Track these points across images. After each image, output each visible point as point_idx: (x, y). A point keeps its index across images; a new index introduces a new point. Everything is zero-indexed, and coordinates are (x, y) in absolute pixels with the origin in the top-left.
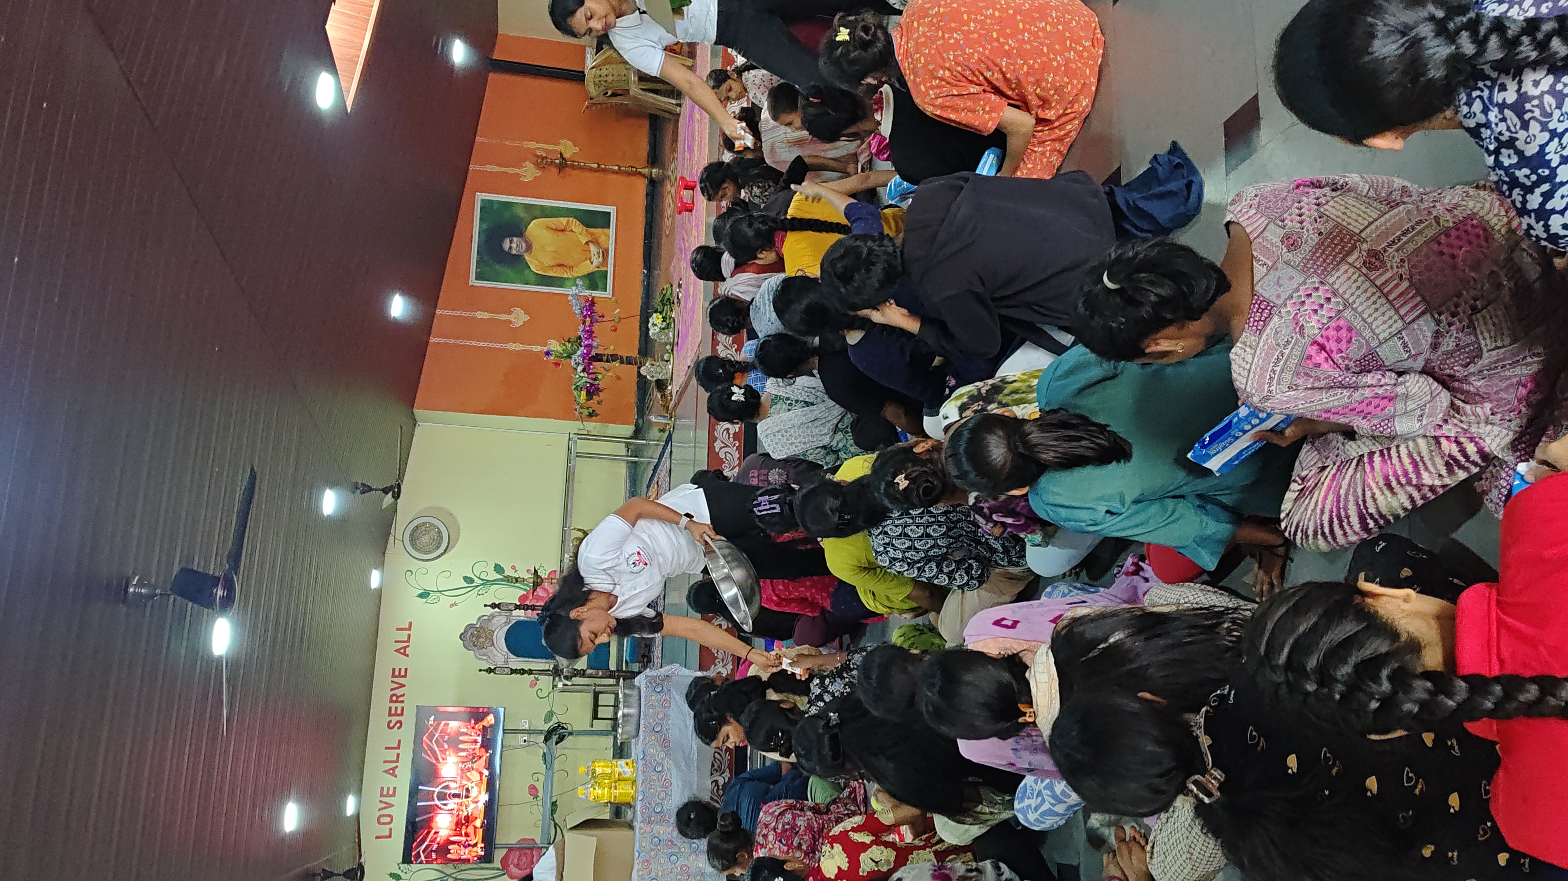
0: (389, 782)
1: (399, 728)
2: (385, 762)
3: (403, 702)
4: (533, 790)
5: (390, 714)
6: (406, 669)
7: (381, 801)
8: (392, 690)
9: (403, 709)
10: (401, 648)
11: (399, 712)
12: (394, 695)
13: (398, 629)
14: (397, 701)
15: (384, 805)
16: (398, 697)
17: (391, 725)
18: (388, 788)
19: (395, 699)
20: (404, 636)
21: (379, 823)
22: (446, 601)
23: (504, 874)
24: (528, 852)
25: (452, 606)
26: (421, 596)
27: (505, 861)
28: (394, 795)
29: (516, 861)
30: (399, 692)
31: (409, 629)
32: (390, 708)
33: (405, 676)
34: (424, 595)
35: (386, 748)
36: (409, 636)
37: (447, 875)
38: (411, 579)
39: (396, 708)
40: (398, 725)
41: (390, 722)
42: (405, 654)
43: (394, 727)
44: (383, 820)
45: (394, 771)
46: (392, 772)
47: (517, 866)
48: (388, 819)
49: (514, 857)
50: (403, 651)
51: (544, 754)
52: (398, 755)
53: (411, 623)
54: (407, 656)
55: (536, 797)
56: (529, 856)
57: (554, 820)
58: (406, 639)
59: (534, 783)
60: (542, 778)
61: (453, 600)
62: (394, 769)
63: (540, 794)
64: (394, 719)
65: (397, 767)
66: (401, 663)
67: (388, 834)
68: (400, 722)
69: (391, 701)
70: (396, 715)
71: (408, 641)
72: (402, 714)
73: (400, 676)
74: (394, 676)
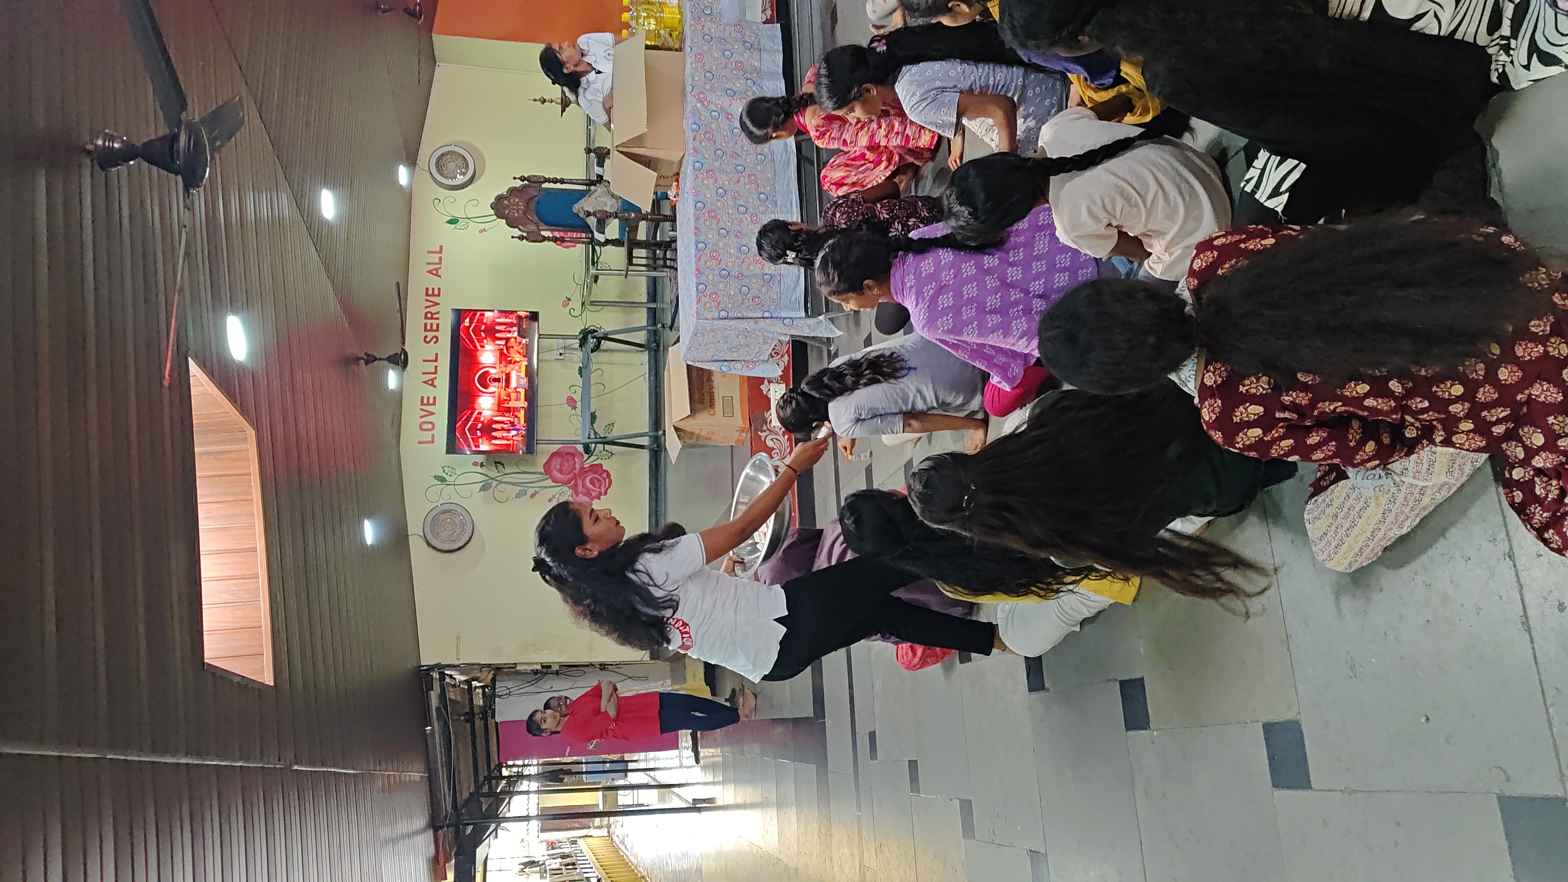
0: (429, 392)
1: (435, 343)
2: (424, 373)
3: (438, 319)
4: (571, 402)
5: (426, 330)
6: (439, 289)
7: (421, 410)
8: (426, 307)
9: (438, 325)
10: (433, 270)
11: (435, 327)
12: (431, 313)
13: (429, 252)
14: (432, 318)
15: (426, 413)
16: (432, 314)
17: (428, 340)
18: (428, 398)
19: (430, 316)
20: (435, 258)
21: (422, 429)
22: (474, 227)
23: (547, 479)
24: (569, 457)
25: (481, 231)
26: (450, 222)
27: (547, 467)
28: (434, 404)
29: (558, 467)
30: (433, 310)
31: (441, 252)
32: (426, 325)
33: (439, 295)
34: (453, 221)
35: (424, 361)
36: (440, 258)
37: (492, 479)
38: (440, 207)
39: (432, 324)
40: (435, 340)
41: (426, 337)
42: (437, 275)
43: (431, 341)
44: (425, 426)
45: (433, 382)
46: (432, 383)
47: (560, 471)
48: (430, 426)
49: (556, 463)
50: (435, 273)
51: (580, 368)
52: (436, 367)
53: (441, 247)
54: (440, 277)
55: (574, 408)
56: (571, 462)
57: (594, 430)
58: (437, 261)
59: (573, 396)
60: (579, 391)
61: (482, 226)
62: (433, 380)
63: (579, 405)
64: (430, 335)
65: (435, 378)
66: (433, 282)
67: (430, 439)
68: (437, 337)
69: (426, 318)
70: (431, 330)
71: (440, 263)
72: (437, 330)
73: (433, 295)
74: (427, 294)
